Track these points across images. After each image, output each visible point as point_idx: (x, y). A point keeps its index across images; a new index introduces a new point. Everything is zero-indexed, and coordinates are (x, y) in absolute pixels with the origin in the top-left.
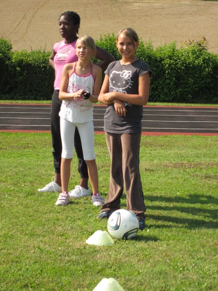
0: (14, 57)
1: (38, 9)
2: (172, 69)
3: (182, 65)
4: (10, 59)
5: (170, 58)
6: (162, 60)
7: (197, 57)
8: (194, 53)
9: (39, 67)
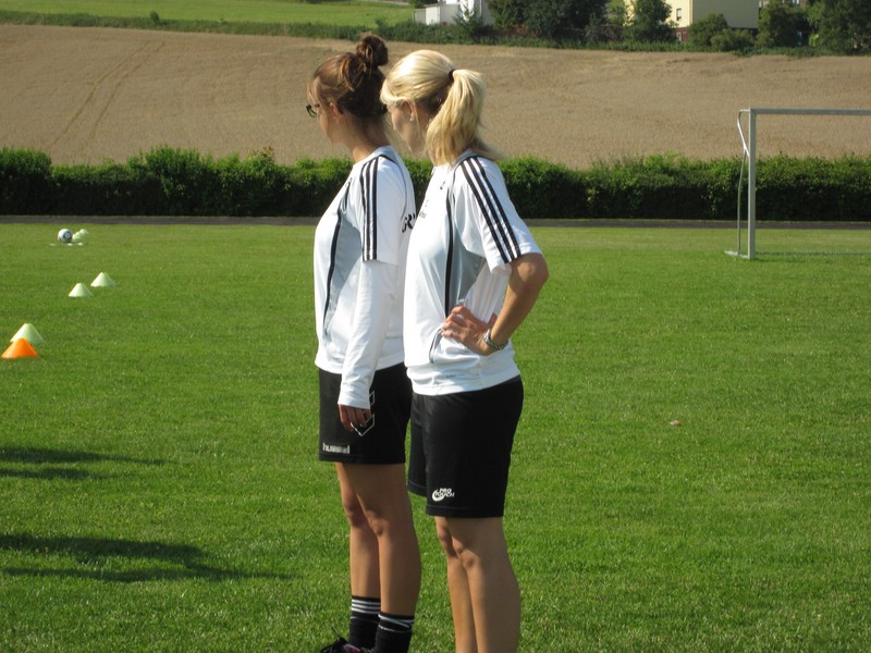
0: (54, 171)
1: (127, 76)
2: (229, 183)
3: (241, 178)
4: (49, 174)
5: (228, 170)
6: (218, 172)
7: (260, 169)
8: (255, 164)
9: (82, 183)
